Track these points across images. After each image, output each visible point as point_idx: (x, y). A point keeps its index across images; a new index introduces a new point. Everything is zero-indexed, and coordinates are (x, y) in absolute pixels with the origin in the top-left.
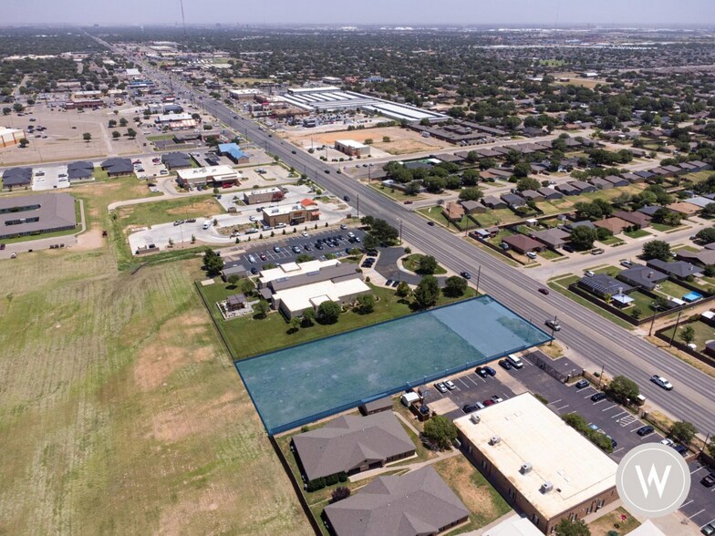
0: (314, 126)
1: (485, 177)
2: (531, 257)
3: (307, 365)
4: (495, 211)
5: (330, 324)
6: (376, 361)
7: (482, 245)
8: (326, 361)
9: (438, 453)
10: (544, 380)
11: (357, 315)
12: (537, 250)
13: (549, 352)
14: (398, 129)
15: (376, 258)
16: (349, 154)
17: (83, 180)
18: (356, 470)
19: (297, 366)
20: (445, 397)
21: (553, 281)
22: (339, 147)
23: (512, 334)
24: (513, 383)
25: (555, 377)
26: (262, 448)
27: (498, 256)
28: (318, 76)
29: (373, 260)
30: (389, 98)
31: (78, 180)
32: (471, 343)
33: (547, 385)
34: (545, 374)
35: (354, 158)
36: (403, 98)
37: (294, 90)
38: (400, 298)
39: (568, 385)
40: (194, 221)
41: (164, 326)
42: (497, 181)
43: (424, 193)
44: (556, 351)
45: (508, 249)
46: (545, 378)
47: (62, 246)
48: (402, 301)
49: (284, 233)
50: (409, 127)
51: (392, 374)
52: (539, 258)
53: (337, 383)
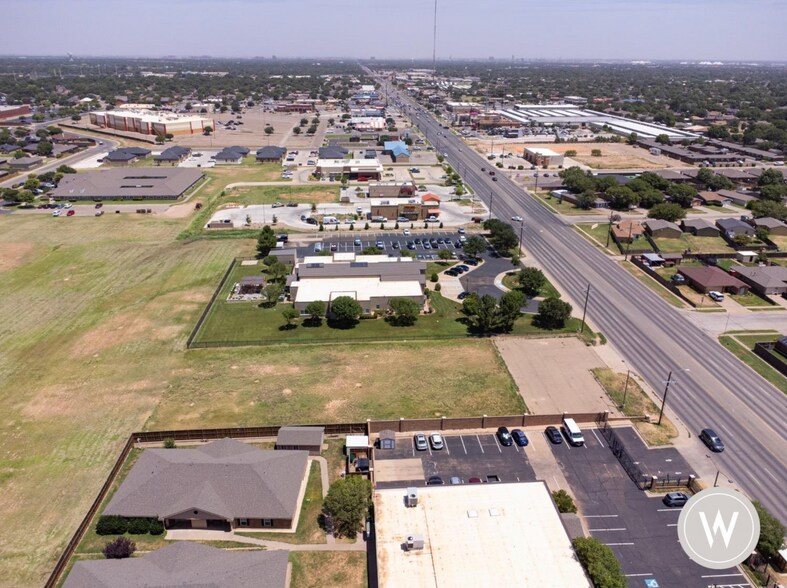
0: (516, 136)
1: (707, 199)
2: (715, 299)
3: (269, 369)
4: (696, 238)
5: (342, 328)
6: (358, 385)
7: (642, 273)
8: (295, 370)
9: (330, 538)
10: (608, 474)
11: (387, 325)
12: (731, 290)
13: (649, 434)
14: (623, 146)
15: (472, 268)
16: (535, 163)
17: (229, 162)
18: (185, 524)
19: (254, 368)
20: (417, 456)
21: (731, 336)
22: (528, 157)
23: (602, 393)
24: (548, 466)
25: (632, 476)
26: (111, 455)
27: (658, 289)
28: (561, 96)
29: (466, 269)
30: (634, 117)
31: (224, 162)
32: (522, 392)
33: (607, 485)
34: (618, 467)
35: (539, 168)
36: (652, 118)
37: (520, 106)
38: (464, 316)
39: (649, 494)
40: (296, 206)
41: (160, 297)
42: (726, 206)
43: (602, 209)
44: (663, 435)
45: (681, 283)
46: (615, 472)
47: (149, 211)
48: (463, 321)
49: (382, 228)
50: (639, 143)
51: (365, 406)
52: (727, 301)
53: (283, 400)
